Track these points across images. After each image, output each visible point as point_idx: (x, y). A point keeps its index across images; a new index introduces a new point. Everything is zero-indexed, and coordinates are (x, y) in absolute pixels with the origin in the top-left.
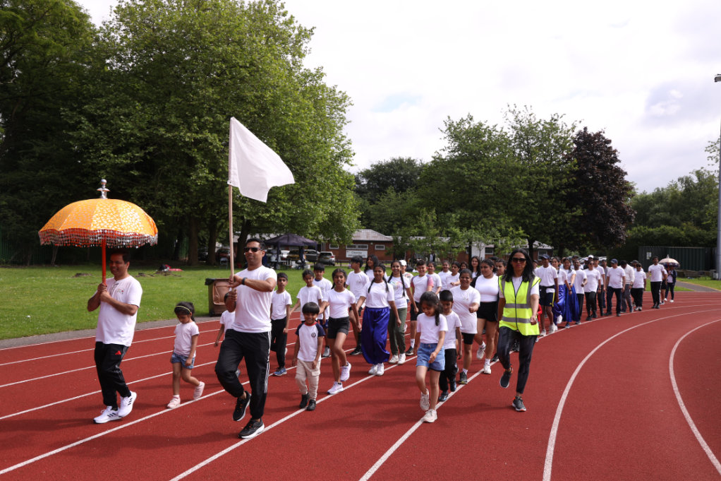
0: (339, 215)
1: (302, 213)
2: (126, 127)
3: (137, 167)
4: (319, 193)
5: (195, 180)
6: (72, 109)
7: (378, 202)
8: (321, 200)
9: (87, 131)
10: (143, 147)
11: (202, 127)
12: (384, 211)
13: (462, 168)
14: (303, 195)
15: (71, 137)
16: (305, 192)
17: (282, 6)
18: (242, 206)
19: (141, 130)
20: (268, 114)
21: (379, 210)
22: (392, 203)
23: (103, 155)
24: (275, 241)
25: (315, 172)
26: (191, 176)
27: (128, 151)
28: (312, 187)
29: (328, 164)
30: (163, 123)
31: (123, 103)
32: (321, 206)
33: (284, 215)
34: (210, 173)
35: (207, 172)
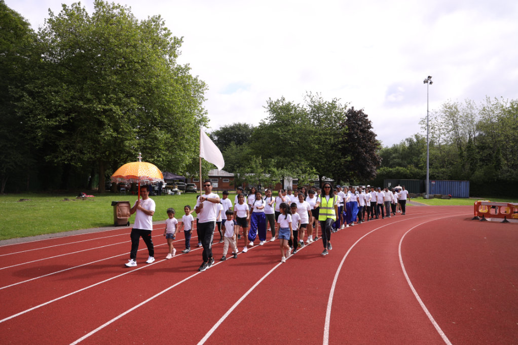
1: (175, 158)
2: (56, 100)
3: (64, 127)
4: (187, 146)
5: (103, 136)
6: (17, 87)
7: (225, 152)
8: (188, 150)
9: (28, 103)
10: (67, 114)
11: (109, 101)
12: (228, 157)
13: (278, 131)
14: (176, 147)
15: (16, 106)
16: (177, 145)
17: (163, 23)
19: (66, 102)
20: (153, 93)
22: (234, 152)
23: (39, 119)
25: (184, 132)
26: (101, 133)
27: (56, 116)
28: (182, 141)
29: (192, 126)
30: (81, 98)
31: (54, 84)
32: (188, 154)
33: (163, 160)
34: (114, 132)
35: (112, 130)
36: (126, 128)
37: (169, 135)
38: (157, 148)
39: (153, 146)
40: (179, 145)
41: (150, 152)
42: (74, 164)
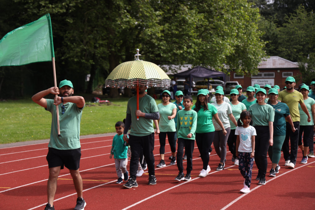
0: (244, 46)
1: (212, 48)
3: (73, 15)
4: (226, 29)
5: (119, 24)
7: (287, 24)
8: (228, 35)
12: (293, 33)
14: (211, 32)
16: (212, 28)
18: (159, 45)
21: (288, 33)
22: (302, 25)
24: (187, 74)
25: (222, 8)
26: (117, 21)
28: (219, 22)
32: (229, 41)
33: (195, 51)
34: (132, 18)
35: (129, 16)
36: (147, 12)
37: (201, 16)
38: (187, 35)
39: (180, 32)
40: (215, 28)
41: (177, 40)
42: (84, 61)
